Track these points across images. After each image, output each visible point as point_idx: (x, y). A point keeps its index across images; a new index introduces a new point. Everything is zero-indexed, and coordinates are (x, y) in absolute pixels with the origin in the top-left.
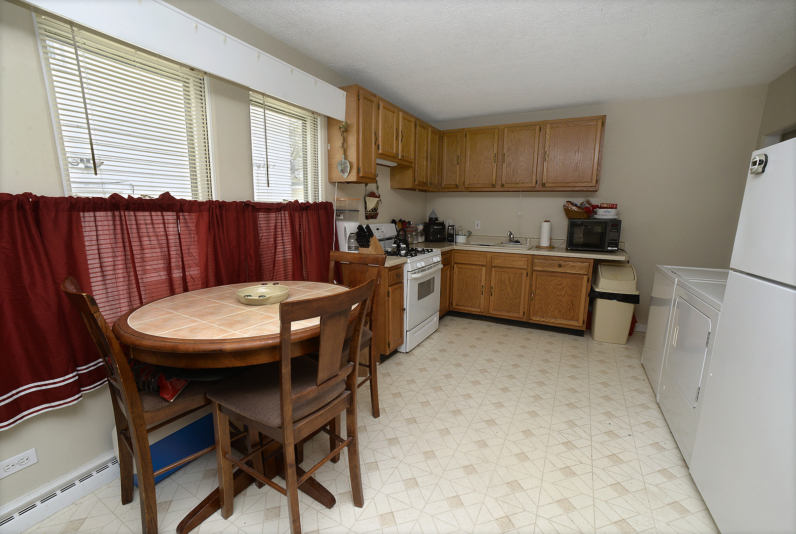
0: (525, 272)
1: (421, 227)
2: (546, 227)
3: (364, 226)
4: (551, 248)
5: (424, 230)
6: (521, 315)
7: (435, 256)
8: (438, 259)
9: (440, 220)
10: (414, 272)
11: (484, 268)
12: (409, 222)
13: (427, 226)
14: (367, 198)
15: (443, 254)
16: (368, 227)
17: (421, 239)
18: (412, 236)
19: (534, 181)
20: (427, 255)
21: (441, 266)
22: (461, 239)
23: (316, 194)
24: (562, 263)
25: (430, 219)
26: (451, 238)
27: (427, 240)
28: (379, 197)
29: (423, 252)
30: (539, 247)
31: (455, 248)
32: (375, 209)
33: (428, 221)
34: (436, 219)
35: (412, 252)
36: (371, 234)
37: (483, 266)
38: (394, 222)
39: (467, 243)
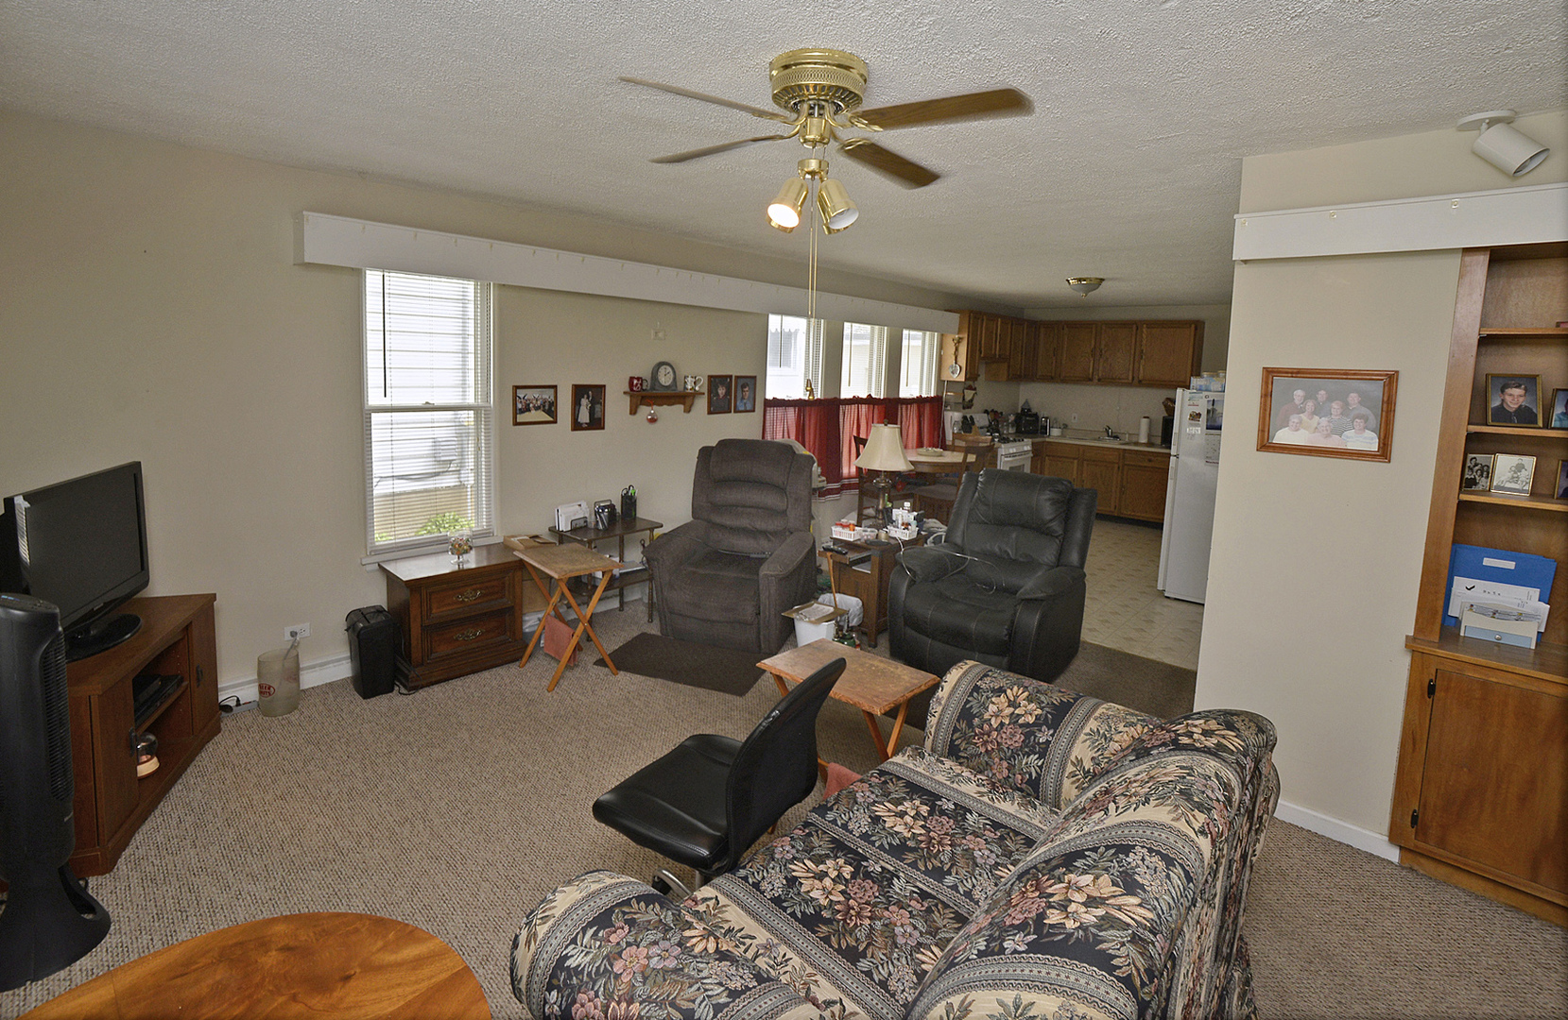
0: (1116, 465)
1: (1012, 418)
2: (1144, 422)
3: (968, 416)
4: (1150, 444)
5: (1015, 420)
6: (1112, 509)
7: (1026, 445)
8: (1029, 448)
9: (1034, 411)
10: (1006, 456)
11: (1076, 461)
12: (1001, 413)
13: (1018, 417)
14: (966, 391)
15: (1033, 444)
16: (971, 417)
17: (1012, 430)
18: (1003, 426)
19: (1130, 378)
20: (1018, 443)
21: (1031, 455)
22: (1056, 432)
23: (929, 390)
24: (1153, 458)
25: (1023, 410)
26: (1044, 430)
27: (1018, 432)
28: (975, 389)
29: (1015, 441)
30: (1137, 444)
31: (1047, 440)
32: (971, 400)
33: (1019, 411)
34: (1029, 410)
35: (1004, 440)
36: (973, 423)
37: (1074, 459)
38: (986, 412)
39: (1063, 436)
